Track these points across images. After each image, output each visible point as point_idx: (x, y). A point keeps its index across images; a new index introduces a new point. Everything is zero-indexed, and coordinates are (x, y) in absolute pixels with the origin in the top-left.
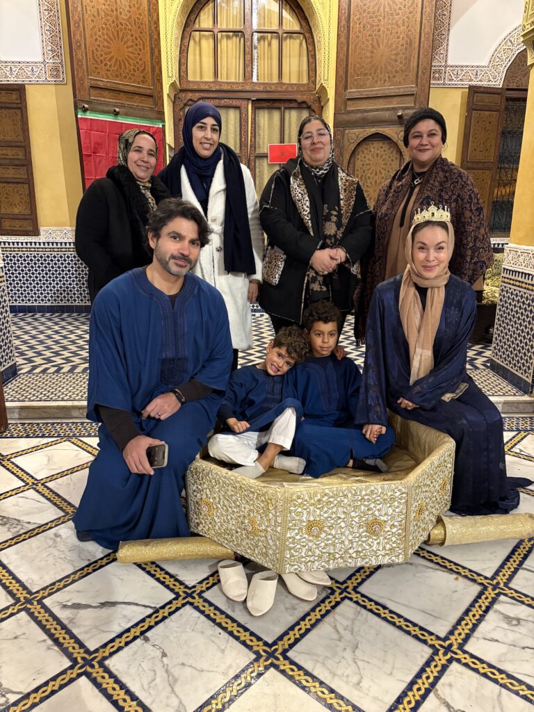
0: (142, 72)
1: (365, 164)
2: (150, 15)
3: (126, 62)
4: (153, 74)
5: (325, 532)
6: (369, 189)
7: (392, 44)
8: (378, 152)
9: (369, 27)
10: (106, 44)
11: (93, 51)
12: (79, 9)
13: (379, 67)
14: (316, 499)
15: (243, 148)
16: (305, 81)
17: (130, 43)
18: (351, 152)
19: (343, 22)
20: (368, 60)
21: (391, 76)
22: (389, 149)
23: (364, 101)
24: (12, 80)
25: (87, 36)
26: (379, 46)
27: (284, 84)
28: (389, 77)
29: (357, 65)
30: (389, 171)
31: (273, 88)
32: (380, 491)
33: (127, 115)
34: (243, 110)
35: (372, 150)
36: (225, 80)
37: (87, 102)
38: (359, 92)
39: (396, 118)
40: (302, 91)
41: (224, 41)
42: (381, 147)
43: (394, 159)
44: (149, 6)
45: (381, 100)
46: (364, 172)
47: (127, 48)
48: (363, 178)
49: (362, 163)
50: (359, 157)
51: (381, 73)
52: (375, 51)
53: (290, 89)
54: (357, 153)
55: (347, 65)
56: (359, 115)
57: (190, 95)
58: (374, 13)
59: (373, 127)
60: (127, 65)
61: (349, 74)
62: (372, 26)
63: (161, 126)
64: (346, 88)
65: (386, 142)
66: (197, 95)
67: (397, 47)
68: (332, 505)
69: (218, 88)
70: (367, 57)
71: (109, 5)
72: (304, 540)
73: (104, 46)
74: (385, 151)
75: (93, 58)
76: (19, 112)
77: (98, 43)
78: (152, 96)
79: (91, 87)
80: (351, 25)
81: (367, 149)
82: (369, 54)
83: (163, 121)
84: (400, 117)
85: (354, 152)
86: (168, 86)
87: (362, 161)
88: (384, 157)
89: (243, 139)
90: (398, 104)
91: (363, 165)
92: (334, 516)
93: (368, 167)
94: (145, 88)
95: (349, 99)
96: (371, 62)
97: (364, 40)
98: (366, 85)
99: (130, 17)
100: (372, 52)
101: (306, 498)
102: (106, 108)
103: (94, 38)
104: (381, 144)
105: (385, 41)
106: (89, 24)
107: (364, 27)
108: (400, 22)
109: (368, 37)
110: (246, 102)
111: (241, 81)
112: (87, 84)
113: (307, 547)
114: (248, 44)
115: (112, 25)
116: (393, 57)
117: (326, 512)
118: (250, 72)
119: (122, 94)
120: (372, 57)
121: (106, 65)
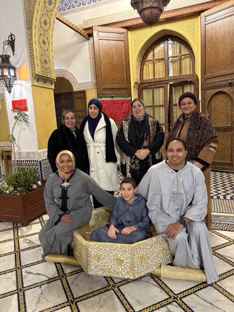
0: (123, 80)
1: (216, 104)
2: (126, 60)
3: (117, 78)
4: (127, 81)
5: (101, 260)
6: (218, 115)
7: (224, 54)
8: (222, 99)
9: (214, 48)
10: (109, 73)
11: (104, 77)
12: (99, 64)
13: (220, 63)
14: (97, 247)
15: (166, 102)
16: (192, 73)
17: (118, 72)
18: (209, 100)
19: (203, 48)
20: (215, 62)
21: (225, 66)
22: (226, 97)
23: (213, 78)
24: (82, 89)
25: (102, 72)
26: (219, 55)
27: (182, 75)
28: (224, 67)
29: (210, 64)
30: (227, 107)
31: (177, 78)
32: (120, 247)
33: (116, 97)
34: (165, 88)
35: (219, 98)
36: (158, 77)
37: (101, 95)
38: (211, 75)
39: (228, 84)
40: (190, 77)
41: (158, 63)
42: (223, 97)
43: (229, 101)
44: (125, 57)
45: (221, 77)
46: (215, 108)
47: (117, 73)
48: (215, 111)
49: (214, 104)
50: (213, 102)
51: (220, 66)
52: (217, 57)
53: (185, 77)
54: (212, 100)
55: (205, 65)
56: (212, 85)
57: (144, 85)
58: (216, 42)
59: (218, 89)
60: (117, 79)
61: (206, 68)
62: (215, 48)
63: (130, 99)
64: (205, 74)
65: (225, 94)
66: (147, 85)
67: (227, 54)
68: (102, 250)
69: (155, 81)
70: (214, 61)
71: (110, 60)
72: (94, 262)
73: (108, 74)
74: (224, 98)
75: (104, 79)
76: (83, 100)
77: (106, 73)
78: (126, 89)
79: (103, 89)
80: (207, 49)
81: (216, 98)
82: (215, 59)
83: (131, 96)
84: (230, 83)
85: (210, 100)
86: (133, 84)
87: (214, 103)
88: (224, 101)
89: (165, 99)
90: (229, 78)
91: (215, 105)
92: (104, 254)
93: (217, 106)
94: (124, 86)
95: (207, 79)
96: (216, 62)
97: (212, 54)
98: (214, 72)
99: (118, 62)
100: (216, 58)
101: (93, 246)
102: (109, 96)
103: (105, 72)
104: (222, 95)
105: (221, 53)
106: (103, 68)
107: (212, 49)
108: (228, 44)
109: (214, 52)
110: (166, 85)
111: (164, 77)
112: (102, 88)
113: (95, 265)
114: (167, 62)
115: (111, 67)
116: (226, 59)
117: (100, 253)
118: (168, 73)
119: (115, 90)
120: (216, 60)
121: (109, 81)
